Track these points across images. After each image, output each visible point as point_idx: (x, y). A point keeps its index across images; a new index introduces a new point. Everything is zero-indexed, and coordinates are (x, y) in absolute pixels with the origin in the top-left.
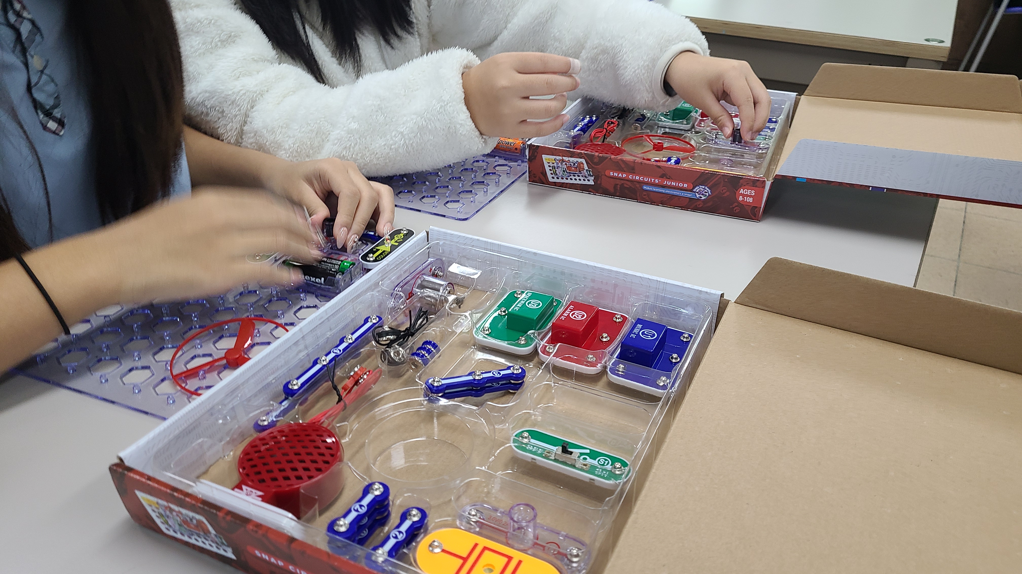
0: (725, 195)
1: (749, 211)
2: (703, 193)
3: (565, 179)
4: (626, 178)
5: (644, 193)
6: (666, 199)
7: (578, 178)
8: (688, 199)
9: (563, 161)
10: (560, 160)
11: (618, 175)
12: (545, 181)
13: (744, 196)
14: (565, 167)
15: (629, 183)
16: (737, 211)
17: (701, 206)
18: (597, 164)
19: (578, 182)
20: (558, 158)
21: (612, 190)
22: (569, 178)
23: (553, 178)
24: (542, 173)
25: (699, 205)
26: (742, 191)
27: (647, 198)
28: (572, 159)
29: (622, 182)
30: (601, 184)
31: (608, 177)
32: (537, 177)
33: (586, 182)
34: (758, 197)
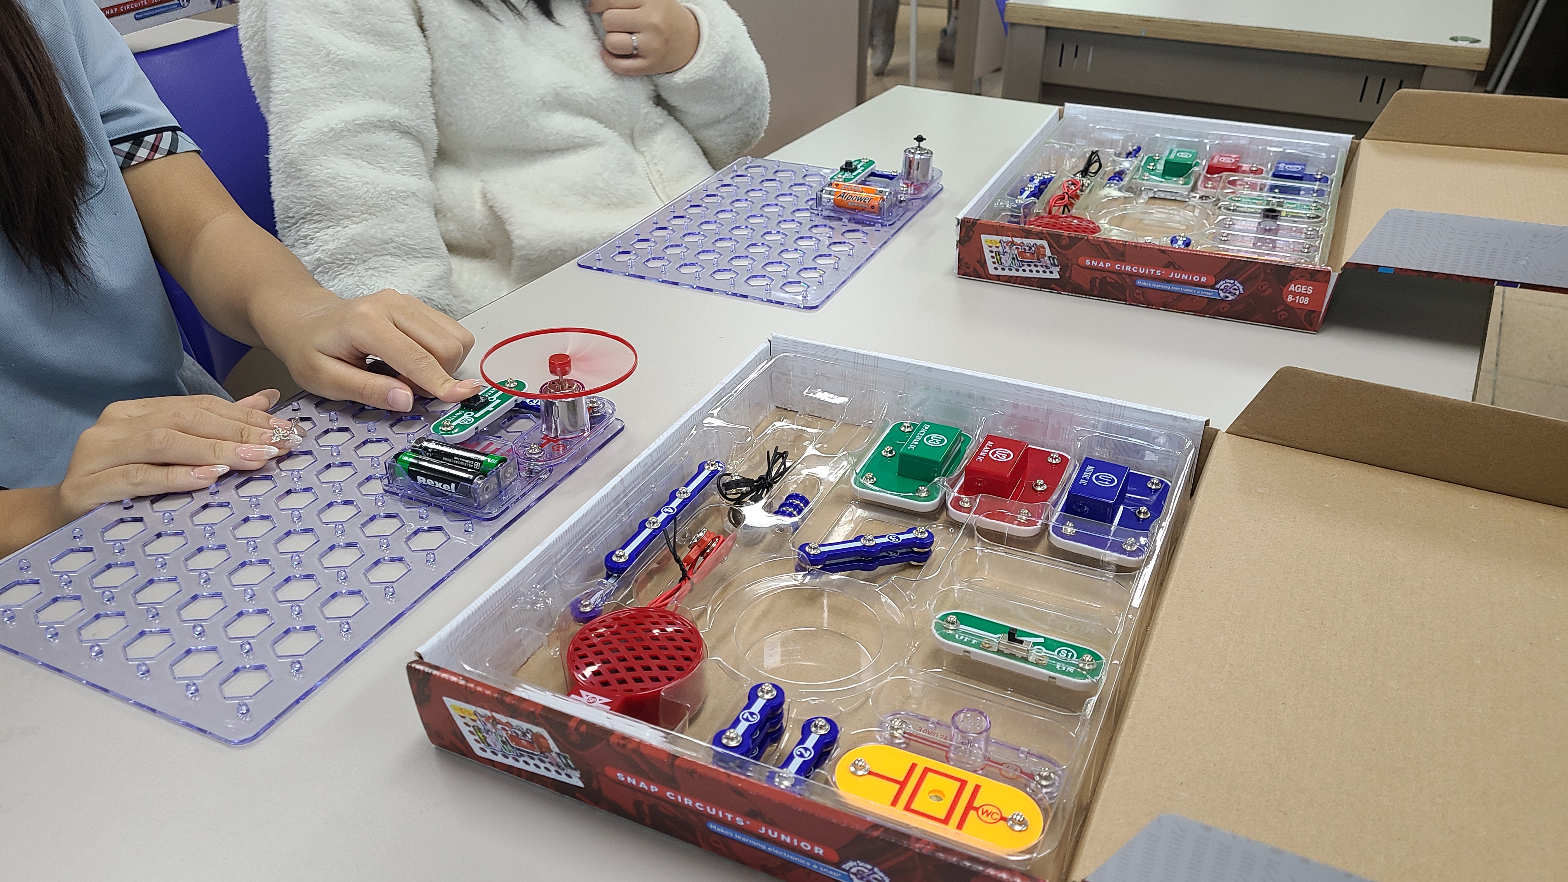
0: (1267, 293)
1: (1303, 321)
2: (1231, 290)
3: (1014, 270)
4: (1112, 269)
5: (1138, 291)
6: (1171, 300)
7: (1034, 269)
8: (1207, 299)
9: (1013, 243)
10: (1007, 243)
11: (1098, 264)
12: (983, 274)
13: (1295, 294)
14: (1016, 252)
15: (1115, 277)
16: (1283, 317)
17: (1226, 310)
18: (1066, 248)
19: (1034, 275)
20: (1005, 239)
21: (1087, 286)
22: (1021, 269)
23: (996, 269)
24: (978, 262)
25: (1223, 308)
26: (1292, 288)
27: (1142, 299)
28: (1026, 241)
29: (1104, 274)
30: (1070, 276)
31: (1082, 267)
32: (972, 268)
33: (1048, 275)
34: (1317, 297)
